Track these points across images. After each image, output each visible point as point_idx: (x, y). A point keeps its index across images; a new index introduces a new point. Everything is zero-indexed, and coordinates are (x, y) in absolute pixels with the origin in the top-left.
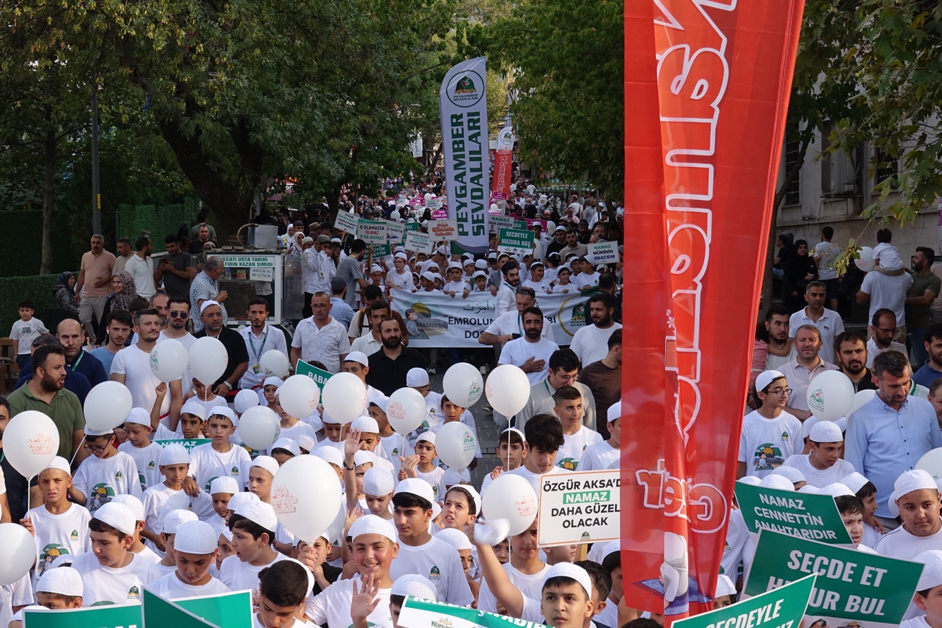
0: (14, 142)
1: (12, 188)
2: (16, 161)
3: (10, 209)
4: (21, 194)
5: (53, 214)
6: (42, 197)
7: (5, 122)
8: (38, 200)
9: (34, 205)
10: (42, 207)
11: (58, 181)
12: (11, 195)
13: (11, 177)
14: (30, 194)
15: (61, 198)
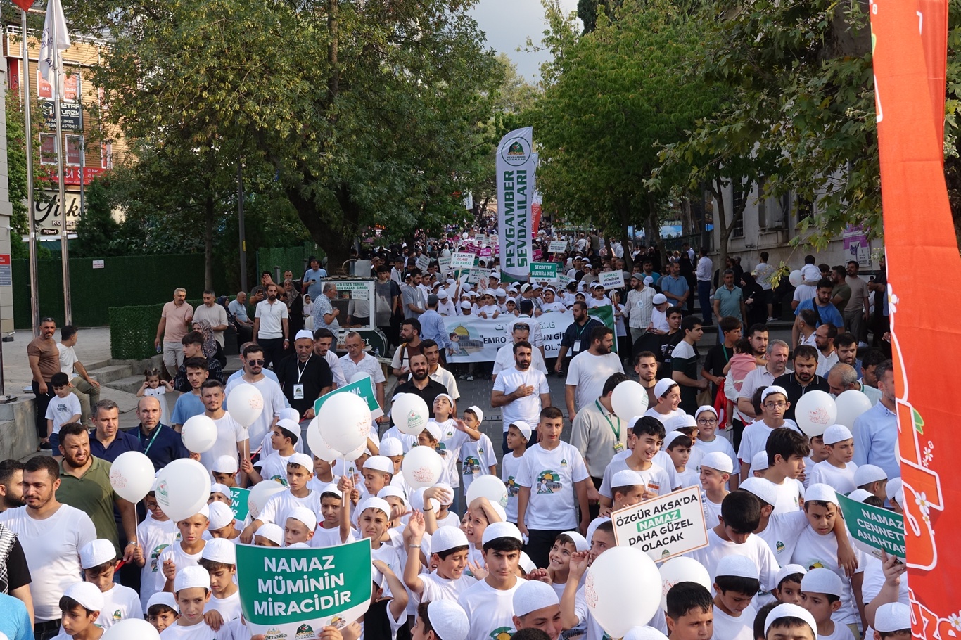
0: (184, 205)
1: (183, 238)
2: (186, 219)
3: (182, 252)
4: (190, 242)
5: (212, 256)
6: (204, 244)
7: (178, 191)
8: (202, 246)
9: (199, 249)
10: (204, 250)
11: (215, 232)
12: (183, 243)
13: (182, 230)
14: (196, 242)
15: (218, 244)
